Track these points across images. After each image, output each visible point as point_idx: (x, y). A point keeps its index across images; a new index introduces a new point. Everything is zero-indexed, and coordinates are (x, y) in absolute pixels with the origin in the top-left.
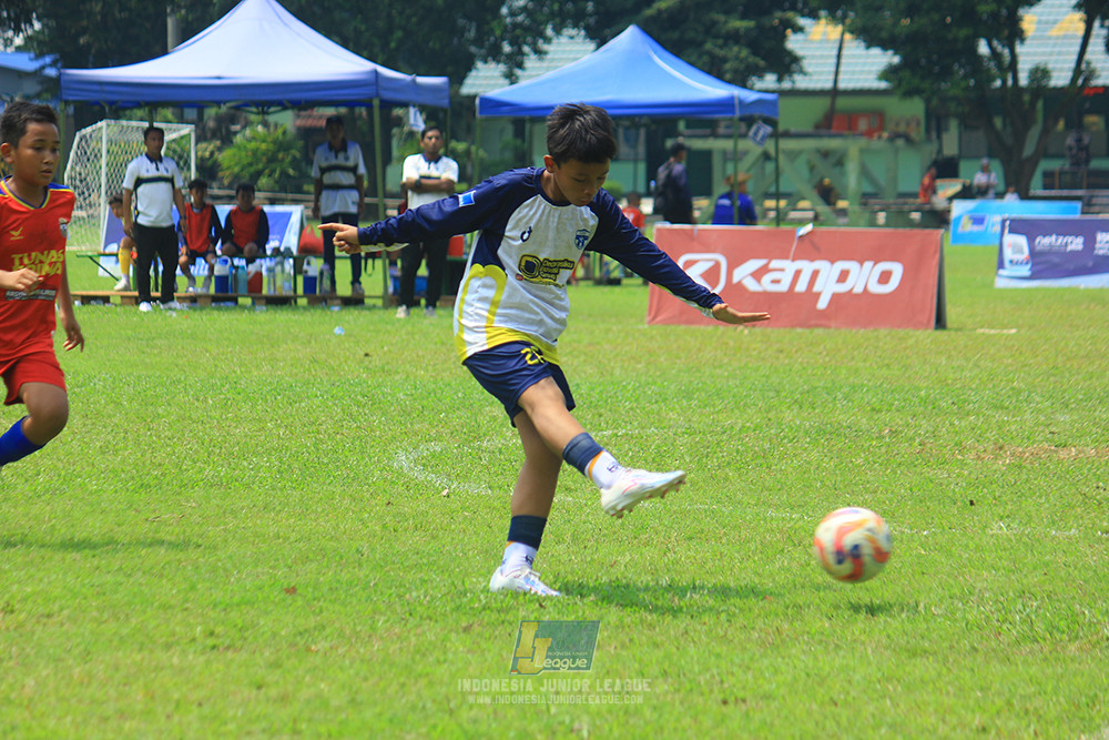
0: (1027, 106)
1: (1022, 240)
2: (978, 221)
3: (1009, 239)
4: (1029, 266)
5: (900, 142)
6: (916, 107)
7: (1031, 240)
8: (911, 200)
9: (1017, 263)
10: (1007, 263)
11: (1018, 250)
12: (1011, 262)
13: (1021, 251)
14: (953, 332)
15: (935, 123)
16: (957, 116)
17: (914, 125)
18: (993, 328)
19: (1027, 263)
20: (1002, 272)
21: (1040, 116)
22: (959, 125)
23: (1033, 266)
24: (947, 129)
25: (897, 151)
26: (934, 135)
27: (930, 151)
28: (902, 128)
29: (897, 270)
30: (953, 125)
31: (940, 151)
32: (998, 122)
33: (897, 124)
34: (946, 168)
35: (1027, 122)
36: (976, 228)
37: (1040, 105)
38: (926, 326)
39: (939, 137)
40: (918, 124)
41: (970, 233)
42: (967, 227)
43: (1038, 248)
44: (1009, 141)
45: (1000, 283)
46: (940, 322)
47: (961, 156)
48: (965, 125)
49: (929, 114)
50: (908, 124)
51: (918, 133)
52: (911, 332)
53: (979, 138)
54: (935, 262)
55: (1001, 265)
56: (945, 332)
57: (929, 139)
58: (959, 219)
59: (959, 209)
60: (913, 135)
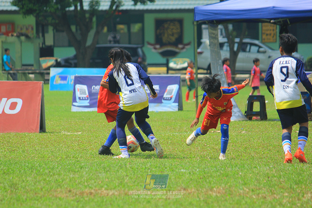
0: (87, 20)
1: (85, 87)
2: (64, 78)
3: (78, 86)
4: (88, 101)
5: (23, 38)
6: (31, 20)
7: (89, 88)
8: (30, 68)
9: (83, 99)
10: (77, 100)
11: (83, 92)
12: (79, 98)
13: (85, 93)
14: (48, 134)
15: (41, 28)
16: (52, 25)
17: (30, 29)
18: (69, 132)
19: (88, 99)
20: (74, 104)
21: (94, 25)
22: (53, 30)
23: (90, 100)
24: (47, 32)
25: (21, 42)
26: (41, 35)
27: (39, 42)
28: (24, 31)
29: (20, 102)
30: (51, 29)
31: (44, 43)
32: (73, 28)
33: (21, 29)
34: (47, 52)
35: (88, 28)
36: (62, 82)
37: (94, 19)
38: (35, 131)
39: (43, 36)
40: (32, 29)
41: (60, 84)
42: (58, 81)
43: (93, 91)
44: (79, 37)
45: (74, 109)
46: (42, 129)
47: (54, 46)
48: (57, 30)
49: (37, 24)
50: (27, 29)
51: (32, 33)
52: (27, 134)
53: (64, 36)
54: (39, 98)
55: (74, 100)
56: (45, 134)
57: (38, 36)
58: (54, 77)
59: (54, 72)
60: (30, 35)
